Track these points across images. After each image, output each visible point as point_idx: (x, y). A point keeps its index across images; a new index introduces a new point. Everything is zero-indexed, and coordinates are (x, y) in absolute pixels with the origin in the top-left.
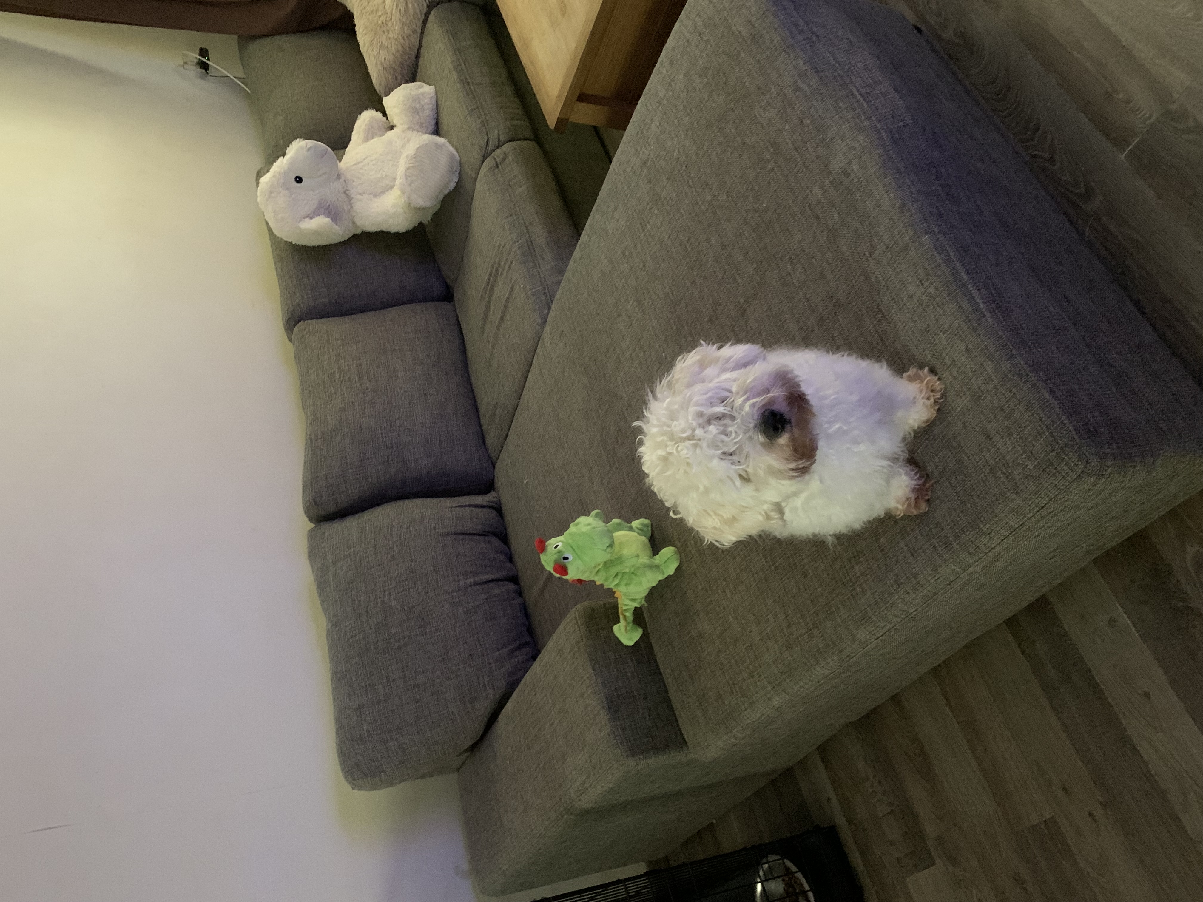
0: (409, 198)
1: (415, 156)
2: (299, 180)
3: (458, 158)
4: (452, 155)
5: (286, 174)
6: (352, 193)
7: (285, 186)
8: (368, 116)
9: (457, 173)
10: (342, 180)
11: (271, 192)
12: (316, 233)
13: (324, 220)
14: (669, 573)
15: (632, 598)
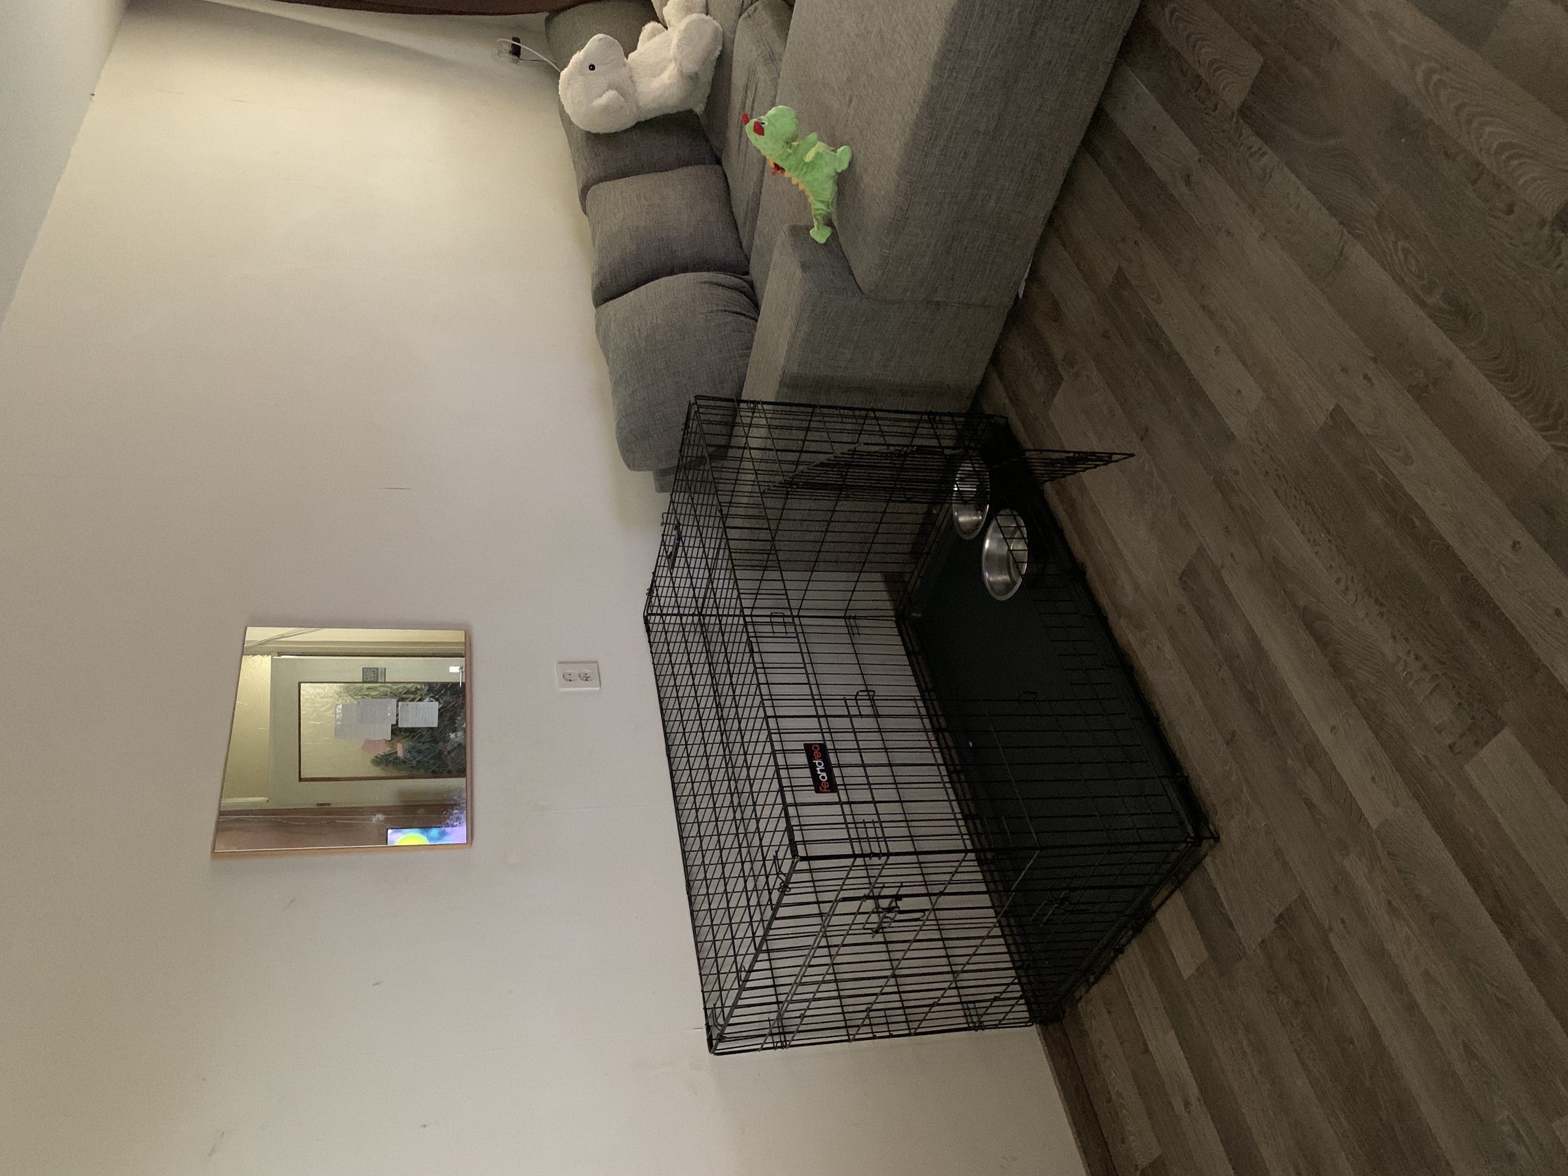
0: (681, 65)
1: (686, 30)
2: (592, 67)
3: (721, 29)
4: (717, 28)
5: (581, 63)
6: (636, 79)
7: (580, 72)
8: (650, 26)
9: (721, 43)
10: (627, 68)
11: (570, 80)
12: (606, 109)
13: (612, 93)
14: (845, 166)
15: (820, 199)
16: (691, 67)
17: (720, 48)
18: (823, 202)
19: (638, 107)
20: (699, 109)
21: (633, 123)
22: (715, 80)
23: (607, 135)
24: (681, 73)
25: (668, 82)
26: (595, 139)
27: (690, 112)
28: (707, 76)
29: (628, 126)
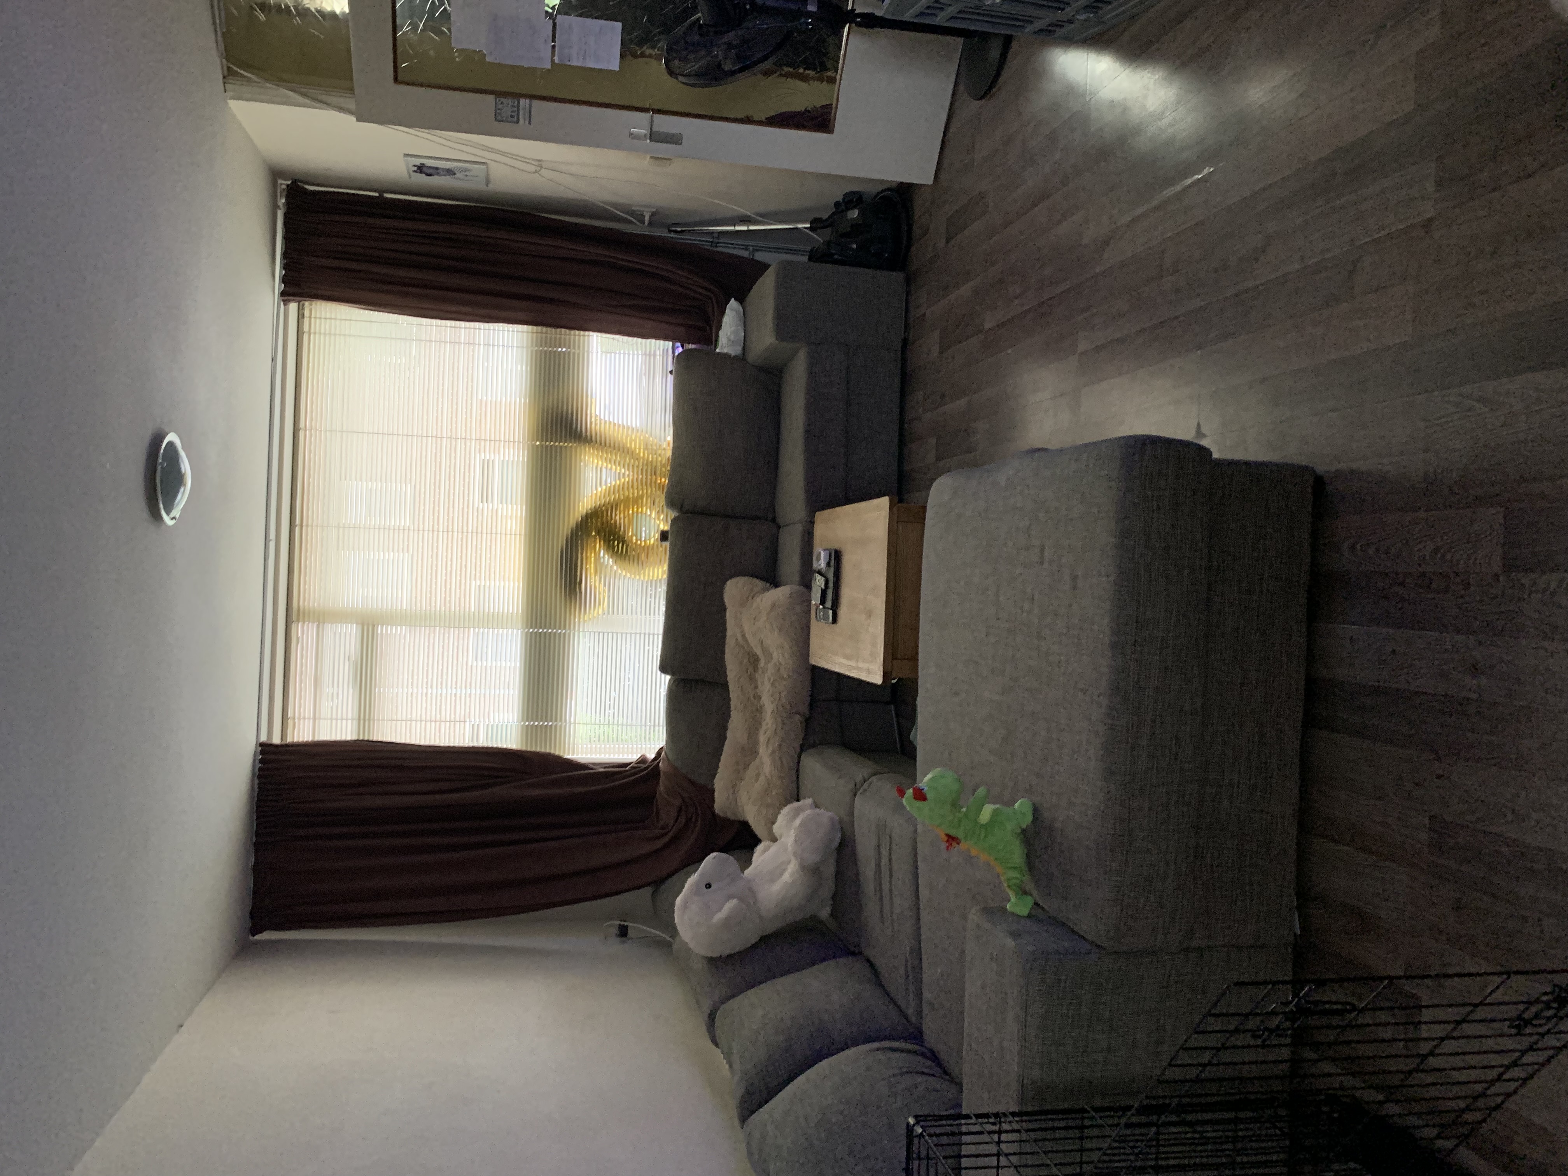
0: (801, 858)
1: (801, 825)
6: (755, 889)
7: (696, 894)
8: (762, 846)
10: (745, 880)
11: (686, 903)
12: (727, 923)
13: (733, 903)
14: (1029, 818)
15: (1010, 865)
16: (812, 858)
17: (839, 835)
18: (1015, 868)
19: (761, 917)
20: (825, 913)
21: (754, 940)
22: (839, 875)
23: (730, 956)
24: (803, 867)
25: (790, 881)
26: (715, 963)
27: (814, 918)
28: (830, 869)
29: (753, 941)
